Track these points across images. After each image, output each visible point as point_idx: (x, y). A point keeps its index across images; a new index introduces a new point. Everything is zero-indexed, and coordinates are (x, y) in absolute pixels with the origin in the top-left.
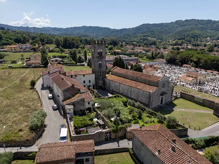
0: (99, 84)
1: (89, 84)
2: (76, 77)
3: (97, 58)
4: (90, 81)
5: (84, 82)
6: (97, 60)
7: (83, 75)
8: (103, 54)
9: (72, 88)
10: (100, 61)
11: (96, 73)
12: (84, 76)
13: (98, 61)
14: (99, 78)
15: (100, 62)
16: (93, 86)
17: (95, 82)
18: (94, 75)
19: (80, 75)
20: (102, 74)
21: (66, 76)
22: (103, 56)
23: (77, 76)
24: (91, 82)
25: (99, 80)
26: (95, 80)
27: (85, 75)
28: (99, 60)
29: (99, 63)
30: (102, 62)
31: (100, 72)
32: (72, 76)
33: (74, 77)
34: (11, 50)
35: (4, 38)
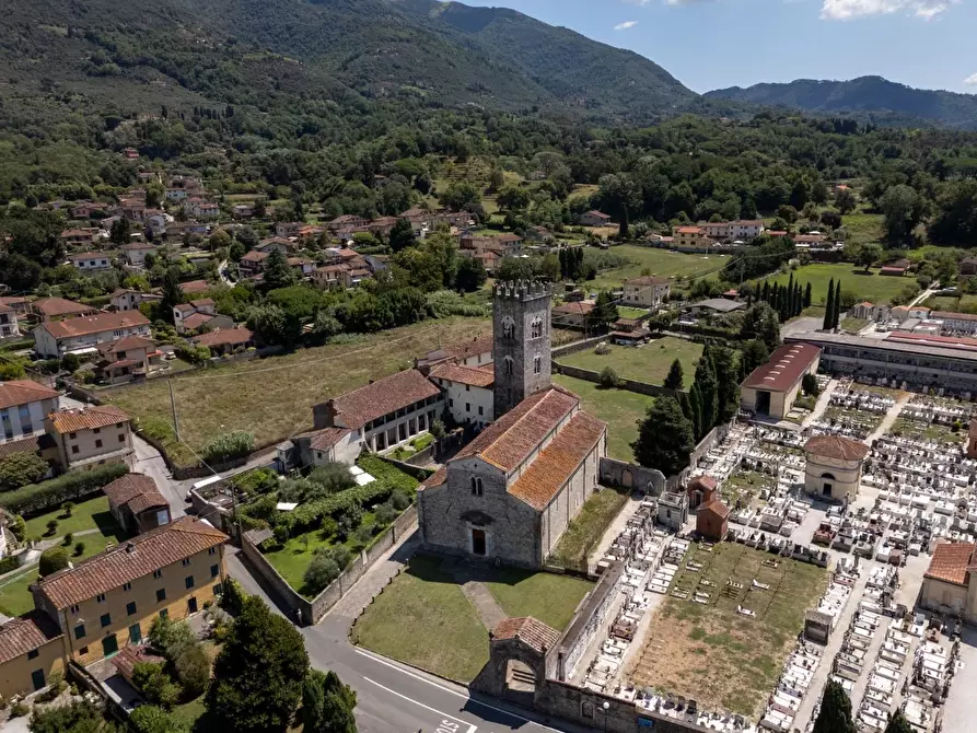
1: (478, 417)
2: (450, 386)
3: (500, 341)
5: (468, 407)
7: (465, 387)
8: (517, 333)
9: (327, 408)
10: (508, 354)
11: (497, 389)
12: (468, 389)
13: (504, 353)
15: (508, 358)
17: (493, 417)
18: (491, 394)
19: (458, 382)
20: (511, 393)
21: (425, 376)
22: (516, 338)
23: (454, 385)
24: (484, 412)
26: (495, 412)
27: (470, 388)
29: (506, 360)
30: (513, 357)
31: (509, 389)
32: (441, 380)
33: (445, 385)
34: (683, 243)
35: (716, 192)
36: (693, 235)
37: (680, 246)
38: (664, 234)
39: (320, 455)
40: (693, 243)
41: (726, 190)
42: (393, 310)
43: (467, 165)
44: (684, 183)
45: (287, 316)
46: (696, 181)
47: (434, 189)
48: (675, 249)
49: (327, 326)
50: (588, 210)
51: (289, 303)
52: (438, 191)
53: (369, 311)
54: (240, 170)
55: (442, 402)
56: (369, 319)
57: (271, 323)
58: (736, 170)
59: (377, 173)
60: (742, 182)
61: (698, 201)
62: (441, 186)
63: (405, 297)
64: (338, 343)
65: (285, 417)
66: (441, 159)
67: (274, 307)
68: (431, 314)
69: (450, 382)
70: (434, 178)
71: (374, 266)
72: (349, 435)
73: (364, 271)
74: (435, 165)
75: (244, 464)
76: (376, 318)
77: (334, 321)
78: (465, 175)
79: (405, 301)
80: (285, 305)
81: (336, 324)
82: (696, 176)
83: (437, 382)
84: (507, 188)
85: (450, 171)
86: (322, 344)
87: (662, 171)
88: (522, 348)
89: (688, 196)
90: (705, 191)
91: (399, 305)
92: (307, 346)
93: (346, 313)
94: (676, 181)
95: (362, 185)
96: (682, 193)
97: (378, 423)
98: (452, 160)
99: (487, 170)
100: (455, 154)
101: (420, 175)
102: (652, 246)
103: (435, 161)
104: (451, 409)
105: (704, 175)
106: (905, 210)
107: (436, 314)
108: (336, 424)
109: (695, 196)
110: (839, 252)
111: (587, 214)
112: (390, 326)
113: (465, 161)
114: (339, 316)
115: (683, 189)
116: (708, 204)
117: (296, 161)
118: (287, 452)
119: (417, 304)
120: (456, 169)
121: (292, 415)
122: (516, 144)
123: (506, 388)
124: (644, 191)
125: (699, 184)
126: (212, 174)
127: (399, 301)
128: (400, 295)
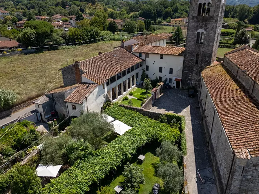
0: (191, 80)
1: (169, 76)
2: (148, 57)
3: (195, 19)
4: (171, 71)
5: (161, 70)
6: (193, 25)
7: (159, 56)
8: (212, 9)
9: (74, 69)
10: (201, 28)
11: (187, 55)
12: (162, 58)
13: (197, 28)
14: (193, 69)
15: (200, 31)
16: (176, 82)
17: (181, 75)
18: (182, 59)
19: (154, 53)
20: (200, 59)
21: (130, 52)
23: (150, 55)
24: (174, 72)
25: (192, 73)
26: (183, 71)
27: (164, 56)
28: (197, 26)
29: (199, 33)
30: (205, 29)
31: (198, 55)
32: (140, 54)
33: (143, 56)
34: (176, 24)
35: (179, 11)
36: (179, 21)
37: (174, 25)
38: (168, 22)
39: (74, 108)
40: (179, 24)
41: (182, 10)
42: (87, 36)
43: (95, 6)
44: (169, 8)
45: (37, 33)
46: (173, 7)
47: (86, 12)
48: (173, 26)
49: (58, 39)
50: (138, 17)
51: (37, 27)
52: (87, 13)
53: (77, 35)
54: (18, 7)
55: (141, 68)
56: (77, 39)
57: (28, 36)
58: (183, 5)
59: (67, 6)
60: (186, 8)
61: (173, 14)
62: (88, 11)
63: (92, 30)
64: (64, 49)
65: (40, 81)
66: (87, 3)
67: (29, 29)
68: (102, 39)
69: (147, 54)
70: (85, 9)
71: (73, 24)
72: (97, 89)
73: (69, 26)
74: (85, 5)
75: (8, 115)
76: (80, 39)
77: (61, 38)
78: (95, 9)
79: (92, 32)
80: (35, 28)
81: (62, 40)
82: (172, 6)
83: (138, 55)
84: (110, 12)
85: (90, 7)
86: (57, 49)
87: (161, 5)
88: (216, 21)
89: (171, 12)
90: (175, 11)
91: (89, 34)
92: (49, 50)
93: (66, 36)
94: (166, 8)
95: (61, 8)
96: (169, 11)
97: (113, 80)
98: (91, 4)
99: (102, 7)
100: (91, 2)
101: (81, 7)
102: (165, 26)
103: (85, 4)
104: (147, 72)
105: (175, 5)
106: (246, 12)
107: (105, 39)
108: (83, 81)
109: (172, 12)
110: (228, 25)
111: (139, 18)
112: (86, 43)
113: (95, 4)
114: (63, 36)
115: (169, 9)
116: (177, 14)
117: (37, 4)
118: (44, 106)
119: (97, 34)
120: (92, 7)
121: (44, 79)
122: (108, 3)
123: (195, 54)
124: (157, 10)
125: (174, 8)
126: (8, 8)
127: (89, 32)
128: (89, 29)
